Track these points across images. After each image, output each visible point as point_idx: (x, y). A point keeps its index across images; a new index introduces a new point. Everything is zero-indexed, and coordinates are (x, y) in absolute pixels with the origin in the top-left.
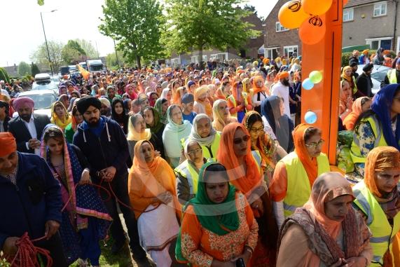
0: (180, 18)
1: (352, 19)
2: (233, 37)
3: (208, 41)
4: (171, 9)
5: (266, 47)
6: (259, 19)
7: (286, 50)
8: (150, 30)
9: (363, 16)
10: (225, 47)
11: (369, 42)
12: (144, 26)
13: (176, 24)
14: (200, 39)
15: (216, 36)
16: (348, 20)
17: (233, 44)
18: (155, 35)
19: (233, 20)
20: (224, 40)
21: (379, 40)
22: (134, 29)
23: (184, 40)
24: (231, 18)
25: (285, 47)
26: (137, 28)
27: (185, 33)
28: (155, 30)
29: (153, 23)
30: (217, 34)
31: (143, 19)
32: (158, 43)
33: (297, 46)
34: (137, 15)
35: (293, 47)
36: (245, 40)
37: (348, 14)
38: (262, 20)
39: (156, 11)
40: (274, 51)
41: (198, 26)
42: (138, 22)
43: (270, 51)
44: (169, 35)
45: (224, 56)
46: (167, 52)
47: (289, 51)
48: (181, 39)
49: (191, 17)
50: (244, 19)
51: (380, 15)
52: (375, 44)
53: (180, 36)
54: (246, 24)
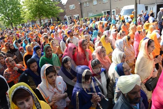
0: (29, 6)
1: (96, 4)
2: (53, 13)
3: (43, 15)
4: (24, 2)
5: (67, 16)
6: (63, 4)
7: (75, 17)
8: (15, 11)
9: (100, 3)
10: (50, 17)
11: (103, 12)
12: (12, 9)
13: (28, 8)
14: (39, 14)
15: (46, 13)
16: (95, 4)
17: (53, 15)
18: (18, 13)
19: (52, 6)
20: (49, 14)
21: (106, 11)
22: (7, 11)
23: (32, 15)
24: (51, 5)
25: (74, 16)
26: (9, 10)
27: (32, 12)
28: (18, 11)
29: (16, 7)
30: (46, 12)
31: (11, 6)
32: (20, 17)
33: (78, 15)
34: (8, 4)
35: (77, 15)
36: (58, 14)
37: (95, 2)
38: (64, 5)
39: (17, 2)
40: (70, 17)
41: (37, 9)
42: (9, 7)
43: (69, 17)
44: (25, 13)
45: (50, 20)
46: (25, 20)
47: (76, 17)
48: (31, 14)
49: (34, 5)
50: (56, 5)
51: (105, 2)
52: (105, 12)
53: (30, 13)
54: (58, 7)
